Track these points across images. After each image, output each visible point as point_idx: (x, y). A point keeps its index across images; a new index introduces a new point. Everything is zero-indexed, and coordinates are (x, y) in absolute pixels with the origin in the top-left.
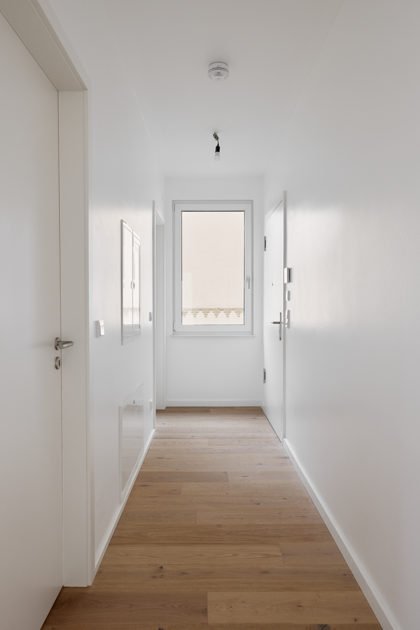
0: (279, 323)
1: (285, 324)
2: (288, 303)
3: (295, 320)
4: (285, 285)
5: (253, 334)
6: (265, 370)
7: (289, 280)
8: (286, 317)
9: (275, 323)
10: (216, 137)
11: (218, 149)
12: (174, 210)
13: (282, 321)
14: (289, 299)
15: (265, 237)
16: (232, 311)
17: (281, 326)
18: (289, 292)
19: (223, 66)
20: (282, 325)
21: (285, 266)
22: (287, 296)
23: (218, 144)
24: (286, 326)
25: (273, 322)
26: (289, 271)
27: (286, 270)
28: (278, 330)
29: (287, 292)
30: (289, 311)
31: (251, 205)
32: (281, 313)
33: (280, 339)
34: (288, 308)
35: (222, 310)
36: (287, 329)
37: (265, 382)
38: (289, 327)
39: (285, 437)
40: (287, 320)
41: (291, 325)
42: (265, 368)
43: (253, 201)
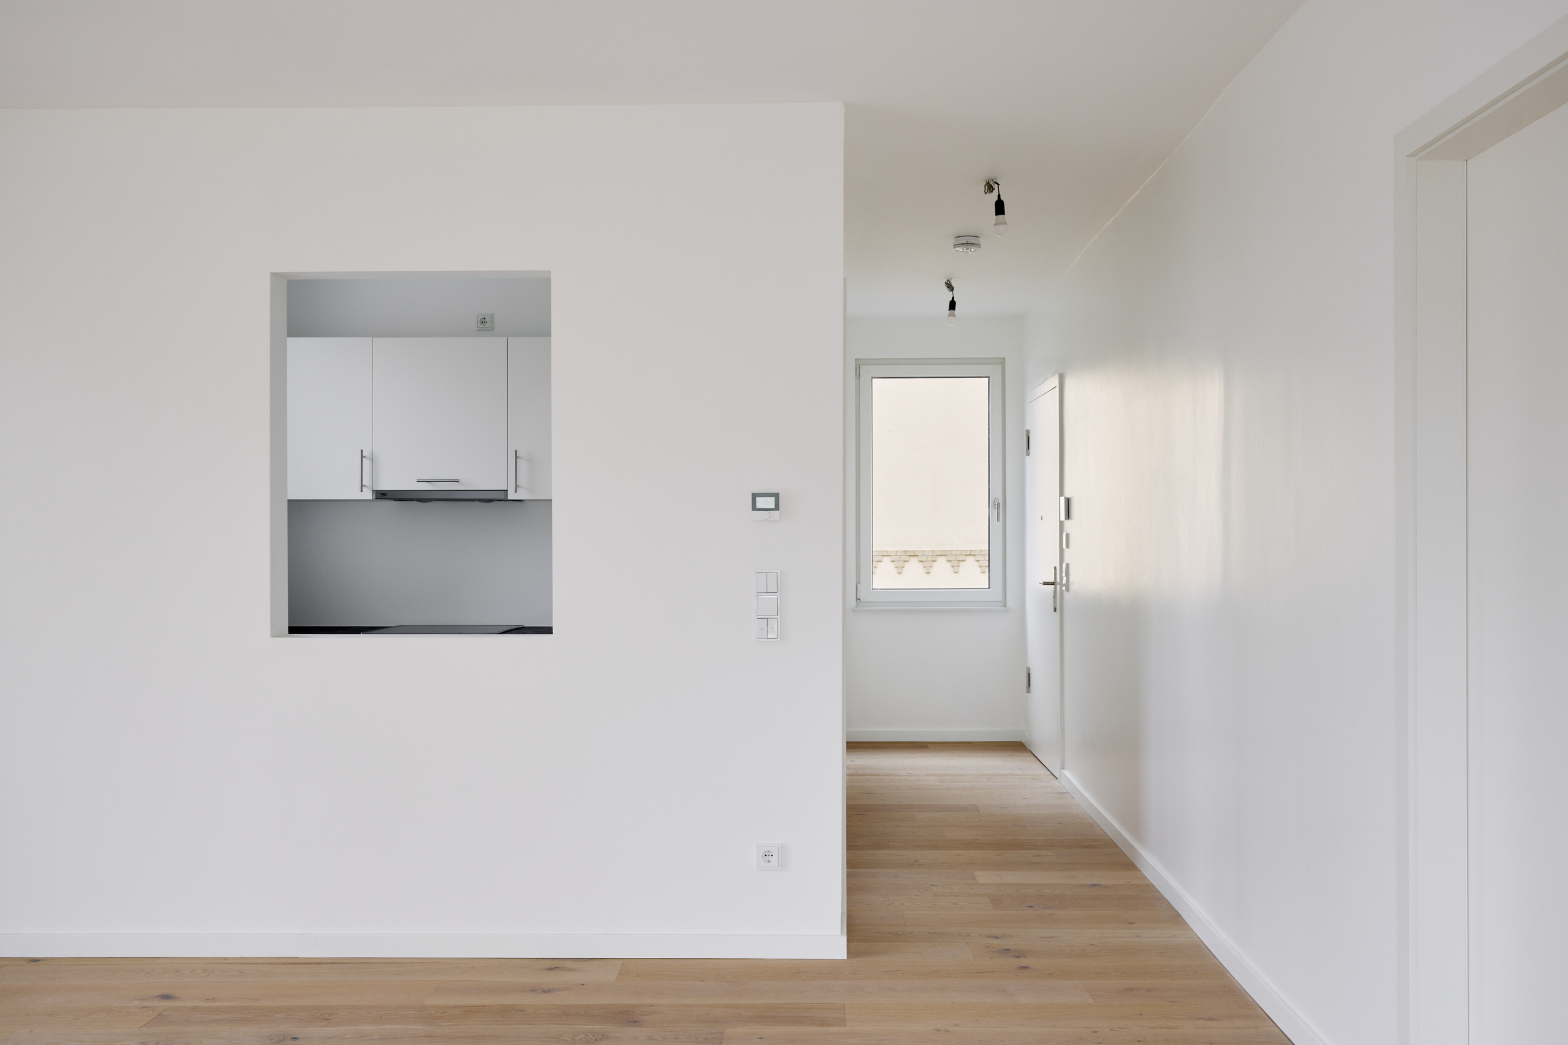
0: (1053, 584)
1: (1062, 585)
2: (1067, 551)
3: (1077, 579)
4: (1061, 524)
5: (1005, 606)
6: (1028, 669)
7: (1068, 516)
8: (1064, 574)
9: (1045, 583)
10: (950, 287)
11: (952, 305)
12: (858, 376)
13: (1058, 580)
14: (1068, 546)
15: (1028, 432)
16: (939, 557)
17: (1056, 588)
18: (1068, 535)
19: (973, 240)
20: (1058, 587)
21: (1061, 494)
22: (1064, 541)
23: (953, 298)
24: (1064, 588)
25: (1042, 582)
26: (1068, 502)
27: (1063, 499)
28: (1052, 595)
29: (1064, 534)
30: (1068, 565)
31: (1000, 366)
32: (1055, 568)
33: (1055, 611)
34: (1067, 560)
35: (915, 556)
36: (1066, 594)
37: (1028, 691)
38: (1068, 589)
39: (1063, 769)
40: (1065, 579)
41: (1072, 587)
42: (1029, 666)
43: (1004, 359)
